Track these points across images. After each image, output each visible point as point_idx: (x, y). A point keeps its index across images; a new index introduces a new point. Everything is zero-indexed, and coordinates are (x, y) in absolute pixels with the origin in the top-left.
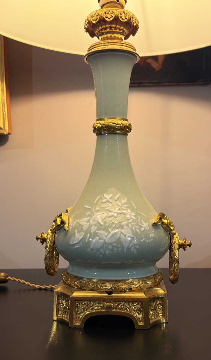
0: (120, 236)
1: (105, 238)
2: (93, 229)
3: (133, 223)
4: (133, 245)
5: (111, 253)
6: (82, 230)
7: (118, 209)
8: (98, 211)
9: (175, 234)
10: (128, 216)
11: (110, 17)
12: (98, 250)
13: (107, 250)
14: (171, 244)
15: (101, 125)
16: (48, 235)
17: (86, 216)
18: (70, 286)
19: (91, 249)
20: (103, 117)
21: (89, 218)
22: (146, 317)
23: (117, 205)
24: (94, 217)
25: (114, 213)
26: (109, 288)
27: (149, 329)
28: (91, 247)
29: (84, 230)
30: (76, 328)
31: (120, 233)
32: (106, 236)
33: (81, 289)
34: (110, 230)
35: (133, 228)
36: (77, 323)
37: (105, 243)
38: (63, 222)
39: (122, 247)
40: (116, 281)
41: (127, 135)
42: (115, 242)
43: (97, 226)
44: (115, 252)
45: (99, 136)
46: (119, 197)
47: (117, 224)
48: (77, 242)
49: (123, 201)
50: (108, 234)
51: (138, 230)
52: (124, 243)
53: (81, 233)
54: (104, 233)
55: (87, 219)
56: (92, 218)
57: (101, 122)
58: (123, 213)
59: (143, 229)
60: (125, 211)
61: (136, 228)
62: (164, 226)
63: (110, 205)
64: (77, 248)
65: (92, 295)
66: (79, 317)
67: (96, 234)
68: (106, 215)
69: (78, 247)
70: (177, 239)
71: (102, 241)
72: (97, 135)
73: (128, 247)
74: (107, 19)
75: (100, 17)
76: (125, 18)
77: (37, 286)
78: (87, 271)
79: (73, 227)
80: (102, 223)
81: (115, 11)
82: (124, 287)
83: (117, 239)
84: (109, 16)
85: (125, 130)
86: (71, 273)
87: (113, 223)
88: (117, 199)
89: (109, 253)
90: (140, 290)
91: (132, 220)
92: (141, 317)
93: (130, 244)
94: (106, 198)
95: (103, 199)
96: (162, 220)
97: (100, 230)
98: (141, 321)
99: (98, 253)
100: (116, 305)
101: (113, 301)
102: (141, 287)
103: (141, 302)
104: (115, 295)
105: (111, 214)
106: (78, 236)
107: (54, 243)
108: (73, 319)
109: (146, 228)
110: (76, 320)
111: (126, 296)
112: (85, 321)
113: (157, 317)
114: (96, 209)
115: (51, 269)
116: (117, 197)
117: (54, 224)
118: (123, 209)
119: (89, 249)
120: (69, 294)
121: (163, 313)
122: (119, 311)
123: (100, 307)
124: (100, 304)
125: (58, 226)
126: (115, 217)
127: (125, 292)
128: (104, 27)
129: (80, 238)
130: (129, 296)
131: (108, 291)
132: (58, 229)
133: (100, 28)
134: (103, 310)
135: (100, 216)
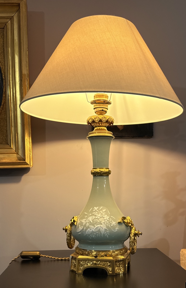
0: (100, 228)
2: (87, 224)
4: (106, 233)
5: (95, 236)
6: (82, 225)
7: (100, 214)
8: (91, 216)
9: (133, 228)
10: (105, 218)
11: (97, 120)
12: (89, 235)
13: (93, 235)
16: (69, 227)
18: (78, 253)
20: (97, 167)
22: (113, 270)
23: (100, 213)
25: (98, 217)
28: (86, 234)
30: (79, 274)
31: (100, 227)
32: (93, 229)
33: (82, 255)
34: (95, 225)
35: (107, 224)
37: (93, 232)
38: (74, 221)
39: (101, 233)
40: (99, 251)
41: (109, 176)
42: (97, 231)
43: (89, 223)
46: (102, 209)
47: (99, 222)
48: (80, 231)
49: (104, 211)
50: (94, 227)
51: (109, 226)
52: (102, 232)
53: (82, 227)
54: (92, 227)
55: (85, 219)
56: (87, 219)
57: (94, 170)
58: (103, 217)
59: (112, 225)
60: (104, 216)
61: (108, 224)
63: (97, 212)
66: (81, 268)
67: (88, 227)
68: (94, 218)
69: (80, 233)
70: (133, 230)
71: (91, 231)
73: (103, 234)
74: (96, 121)
75: (93, 120)
76: (105, 120)
78: (89, 246)
79: (79, 223)
80: (92, 222)
81: (100, 117)
82: (103, 254)
85: (107, 174)
86: (80, 247)
87: (97, 222)
89: (94, 237)
90: (111, 256)
91: (107, 220)
92: (111, 269)
93: (104, 232)
94: (95, 209)
95: (94, 210)
96: (123, 220)
97: (90, 225)
98: (111, 271)
99: (89, 237)
100: (98, 263)
101: (97, 261)
102: (112, 254)
103: (111, 262)
104: (98, 258)
105: (97, 217)
106: (80, 228)
107: (71, 231)
108: (78, 269)
109: (114, 225)
110: (80, 270)
111: (103, 259)
112: (83, 270)
113: (120, 270)
114: (90, 215)
115: (70, 245)
116: (101, 208)
117: (71, 222)
118: (103, 215)
119: (85, 235)
120: (76, 257)
121: (123, 269)
122: (100, 266)
123: (91, 264)
124: (91, 262)
125: (72, 223)
126: (98, 219)
127: (103, 257)
128: (95, 123)
129: (81, 229)
130: (105, 259)
131: (95, 256)
132: (72, 224)
133: (94, 124)
134: (92, 265)
135: (91, 218)
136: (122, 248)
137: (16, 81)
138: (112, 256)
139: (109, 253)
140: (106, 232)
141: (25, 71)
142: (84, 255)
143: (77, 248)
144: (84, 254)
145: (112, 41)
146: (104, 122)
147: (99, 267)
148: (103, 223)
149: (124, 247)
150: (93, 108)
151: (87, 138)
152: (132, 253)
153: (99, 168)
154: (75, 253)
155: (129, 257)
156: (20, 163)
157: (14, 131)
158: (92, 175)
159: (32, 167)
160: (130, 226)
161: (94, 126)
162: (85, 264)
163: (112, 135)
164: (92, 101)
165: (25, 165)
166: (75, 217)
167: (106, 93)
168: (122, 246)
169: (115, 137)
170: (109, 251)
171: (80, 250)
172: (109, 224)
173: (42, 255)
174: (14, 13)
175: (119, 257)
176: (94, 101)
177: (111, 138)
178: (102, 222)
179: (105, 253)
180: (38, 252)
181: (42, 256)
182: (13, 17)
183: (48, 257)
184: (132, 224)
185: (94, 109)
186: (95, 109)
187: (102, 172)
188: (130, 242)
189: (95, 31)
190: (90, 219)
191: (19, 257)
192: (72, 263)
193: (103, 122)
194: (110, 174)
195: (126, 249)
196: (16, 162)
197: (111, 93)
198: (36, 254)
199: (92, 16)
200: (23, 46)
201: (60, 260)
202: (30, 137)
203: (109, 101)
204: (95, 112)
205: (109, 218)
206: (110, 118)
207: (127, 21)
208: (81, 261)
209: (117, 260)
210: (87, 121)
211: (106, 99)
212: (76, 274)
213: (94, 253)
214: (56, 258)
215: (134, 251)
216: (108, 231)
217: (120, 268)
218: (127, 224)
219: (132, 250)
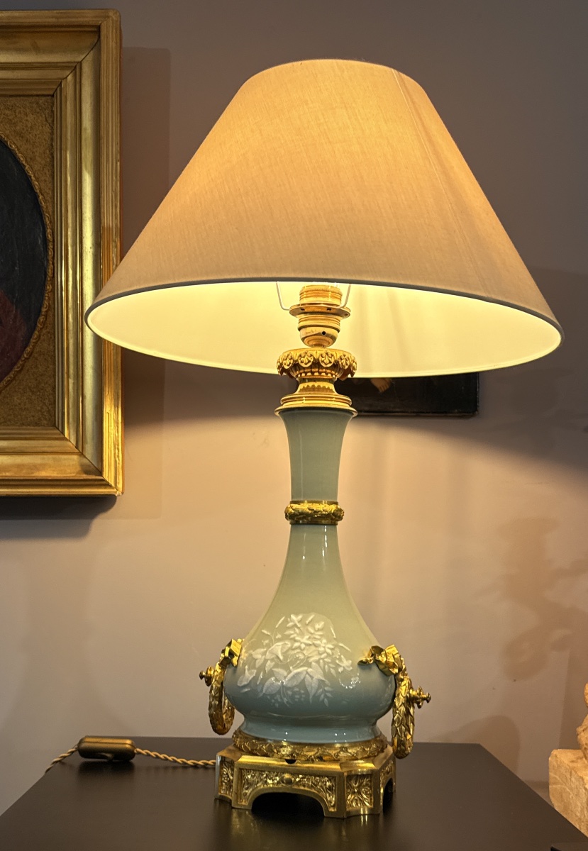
0: (304, 678)
1: (283, 680)
2: (269, 664)
3: (326, 660)
4: (322, 692)
5: (290, 701)
6: (254, 667)
7: (307, 637)
8: (279, 640)
9: (402, 680)
10: (321, 649)
11: (307, 361)
12: (272, 696)
13: (285, 696)
16: (216, 671)
17: (262, 646)
18: (239, 749)
19: (264, 694)
20: (302, 499)
21: (265, 649)
22: (341, 801)
23: (308, 631)
24: (272, 648)
25: (301, 643)
28: (264, 691)
29: (257, 666)
30: (241, 809)
31: (305, 673)
32: (283, 678)
33: (252, 753)
34: (291, 668)
35: (326, 666)
36: (244, 803)
37: (283, 686)
38: (232, 654)
39: (307, 693)
40: (300, 744)
41: (336, 524)
42: (296, 686)
43: (274, 661)
44: (297, 700)
46: (312, 620)
47: (302, 660)
48: (246, 683)
49: (317, 626)
50: (288, 674)
51: (332, 671)
52: (309, 689)
53: (253, 671)
54: (282, 672)
55: (263, 650)
56: (270, 650)
57: (295, 506)
58: (314, 644)
59: (340, 670)
60: (318, 642)
61: (329, 667)
62: (380, 666)
63: (297, 630)
64: (246, 692)
66: (246, 793)
67: (272, 673)
68: (289, 645)
69: (246, 690)
70: (404, 688)
71: (279, 683)
72: (291, 524)
73: (314, 696)
74: (303, 365)
75: (294, 361)
76: (328, 362)
78: (273, 730)
79: (244, 661)
80: (281, 658)
81: (314, 353)
82: (311, 754)
83: (299, 681)
84: (305, 360)
85: (333, 519)
86: (245, 731)
87: (298, 659)
88: (309, 623)
89: (287, 702)
90: (335, 760)
91: (325, 655)
92: (333, 799)
93: (317, 690)
94: (292, 621)
95: (288, 623)
96: (375, 657)
97: (278, 667)
98: (334, 806)
99: (273, 701)
100: (297, 780)
101: (295, 774)
102: (338, 755)
103: (333, 777)
104: (298, 765)
105: (297, 644)
106: (248, 675)
107: (222, 684)
108: (239, 795)
109: (347, 668)
110: (243, 797)
111: (313, 767)
112: (253, 799)
113: (362, 805)
114: (277, 637)
115: (218, 723)
116: (310, 619)
117: (222, 655)
118: (315, 638)
119: (261, 695)
120: (234, 759)
121: (371, 799)
122: (302, 788)
123: (276, 781)
124: (276, 776)
125: (225, 658)
126: (301, 649)
127: (313, 761)
128: (302, 371)
129: (250, 678)
130: (318, 768)
131: (288, 758)
132: (226, 663)
133: (298, 372)
134: (280, 786)
135: (280, 647)
136: (370, 738)
137: (84, 245)
138: (339, 760)
139: (330, 752)
140: (321, 690)
141: (110, 220)
142: (257, 755)
143: (239, 733)
144: (256, 750)
145: (354, 134)
146: (327, 368)
147: (299, 793)
148: (313, 663)
149: (375, 735)
150: (298, 326)
151: (277, 414)
152: (400, 755)
153: (309, 502)
154: (231, 747)
155: (390, 765)
156: (87, 483)
157: (74, 389)
158: (289, 522)
159: (123, 493)
160: (396, 675)
161: (297, 379)
162: (259, 780)
163: (351, 406)
164: (293, 308)
165: (101, 488)
166: (233, 641)
167: (335, 284)
168: (370, 731)
169: (359, 411)
170: (331, 746)
171: (246, 738)
172: (331, 665)
173: (138, 750)
174: (82, 54)
175: (360, 765)
176: (299, 305)
177: (347, 414)
178: (311, 660)
179: (318, 750)
180: (128, 742)
181: (139, 753)
182: (80, 63)
183: (157, 757)
184: (400, 670)
185: (300, 329)
186: (302, 331)
187: (316, 512)
188: (394, 722)
189: (305, 106)
190: (278, 648)
191: (72, 752)
192: (221, 775)
193: (323, 368)
194: (340, 518)
195: (382, 741)
196: (76, 478)
197: (348, 284)
198: (123, 746)
199: (300, 62)
200: (107, 147)
201: (191, 766)
202: (118, 407)
203: (343, 307)
204: (303, 339)
205: (332, 649)
206: (343, 357)
207: (400, 76)
208: (248, 771)
209: (353, 773)
210: (279, 364)
211: (335, 302)
212: (233, 808)
213: (286, 751)
214: (179, 760)
215: (406, 749)
216: (327, 686)
217: (362, 797)
218: (386, 667)
219: (399, 745)
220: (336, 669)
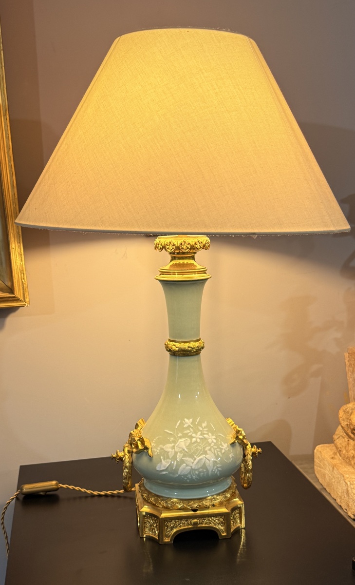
1: (192, 465)
2: (179, 456)
3: (214, 447)
5: (197, 477)
6: (168, 458)
7: (199, 433)
8: (181, 437)
10: (210, 440)
12: (185, 476)
13: (193, 475)
14: (244, 456)
15: (177, 349)
16: (126, 455)
17: (169, 442)
18: (154, 505)
19: (179, 475)
21: (173, 445)
22: (228, 527)
23: (199, 430)
24: (178, 443)
25: (197, 438)
26: (195, 506)
27: (231, 538)
28: (179, 473)
29: (170, 457)
30: (166, 544)
31: (205, 459)
32: (192, 463)
34: (195, 456)
35: (216, 451)
36: (167, 540)
37: (192, 469)
38: (146, 448)
39: (207, 470)
40: (200, 499)
42: (201, 468)
43: (183, 453)
44: (202, 476)
45: (173, 357)
47: (201, 450)
48: (164, 469)
49: (204, 425)
50: (194, 461)
51: (219, 453)
52: (208, 468)
53: (168, 460)
54: (189, 460)
55: (171, 445)
56: (177, 445)
58: (204, 438)
59: (223, 451)
60: (205, 436)
61: (217, 451)
62: (240, 442)
63: (192, 430)
64: (165, 474)
65: (179, 515)
66: (168, 534)
67: (182, 462)
68: (189, 441)
71: (189, 467)
72: (171, 354)
73: (212, 472)
74: (183, 251)
75: (176, 247)
76: (200, 247)
77: (95, 493)
79: (158, 453)
80: (187, 450)
81: (191, 243)
82: (208, 504)
83: (202, 464)
84: (185, 247)
87: (197, 450)
88: (198, 423)
89: (196, 478)
91: (213, 443)
92: (224, 528)
93: (213, 467)
94: (186, 423)
95: (184, 424)
97: (186, 457)
98: (224, 532)
99: (186, 478)
100: (201, 521)
103: (223, 516)
105: (194, 440)
106: (165, 463)
109: (226, 449)
113: (236, 525)
114: (179, 435)
116: (198, 421)
118: (204, 433)
119: (177, 476)
120: (158, 514)
121: (240, 520)
123: (187, 524)
124: (187, 521)
126: (198, 443)
129: (167, 465)
134: (190, 526)
135: (183, 443)
140: (215, 467)
147: (202, 529)
148: (208, 451)
162: (177, 525)
172: (218, 450)
175: (236, 503)
178: (206, 449)
216: (218, 464)
217: (235, 521)
220: (221, 451)
